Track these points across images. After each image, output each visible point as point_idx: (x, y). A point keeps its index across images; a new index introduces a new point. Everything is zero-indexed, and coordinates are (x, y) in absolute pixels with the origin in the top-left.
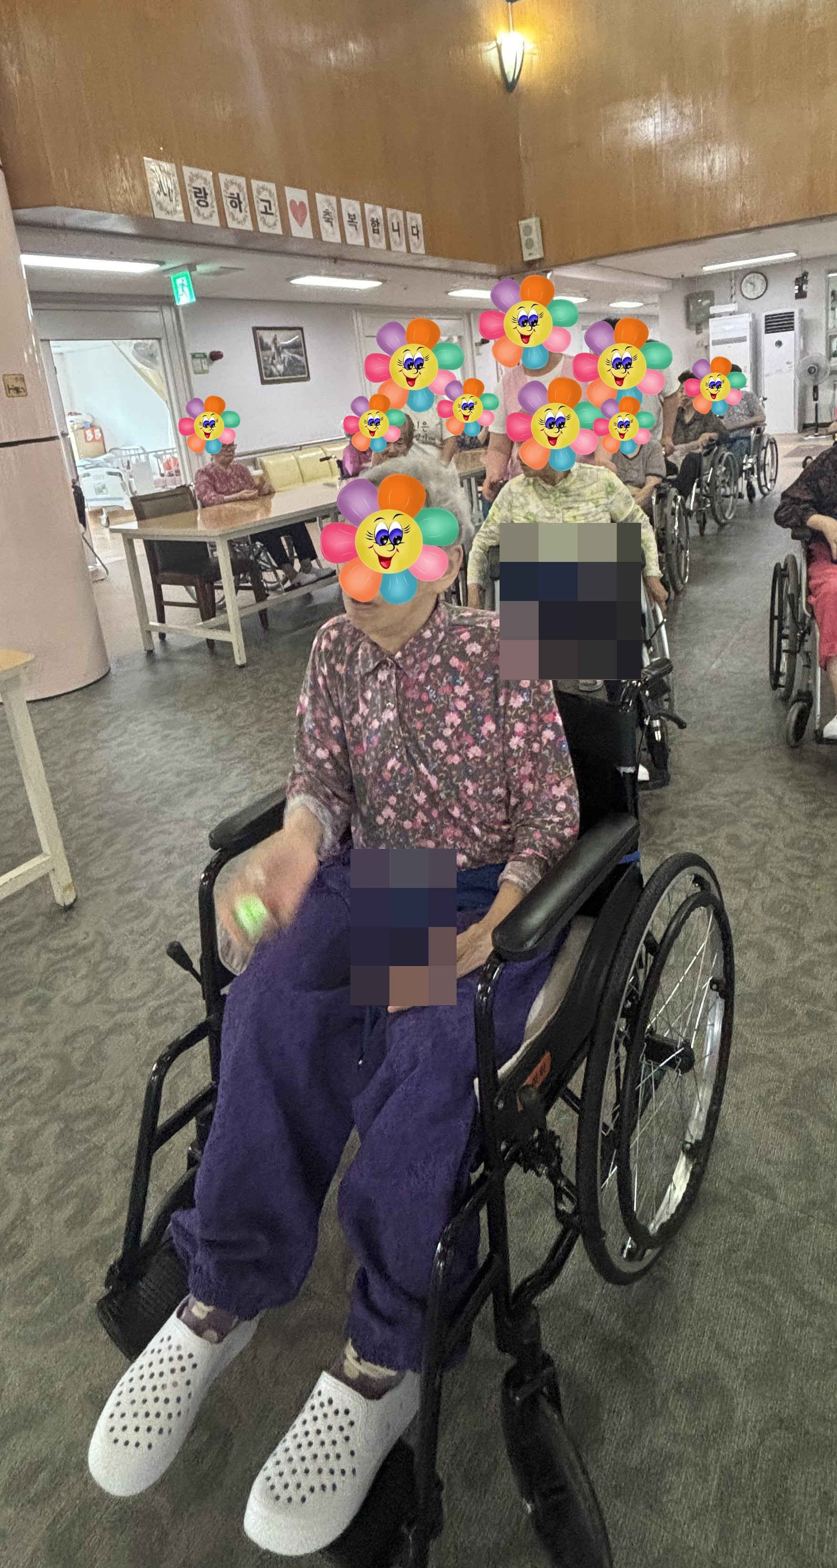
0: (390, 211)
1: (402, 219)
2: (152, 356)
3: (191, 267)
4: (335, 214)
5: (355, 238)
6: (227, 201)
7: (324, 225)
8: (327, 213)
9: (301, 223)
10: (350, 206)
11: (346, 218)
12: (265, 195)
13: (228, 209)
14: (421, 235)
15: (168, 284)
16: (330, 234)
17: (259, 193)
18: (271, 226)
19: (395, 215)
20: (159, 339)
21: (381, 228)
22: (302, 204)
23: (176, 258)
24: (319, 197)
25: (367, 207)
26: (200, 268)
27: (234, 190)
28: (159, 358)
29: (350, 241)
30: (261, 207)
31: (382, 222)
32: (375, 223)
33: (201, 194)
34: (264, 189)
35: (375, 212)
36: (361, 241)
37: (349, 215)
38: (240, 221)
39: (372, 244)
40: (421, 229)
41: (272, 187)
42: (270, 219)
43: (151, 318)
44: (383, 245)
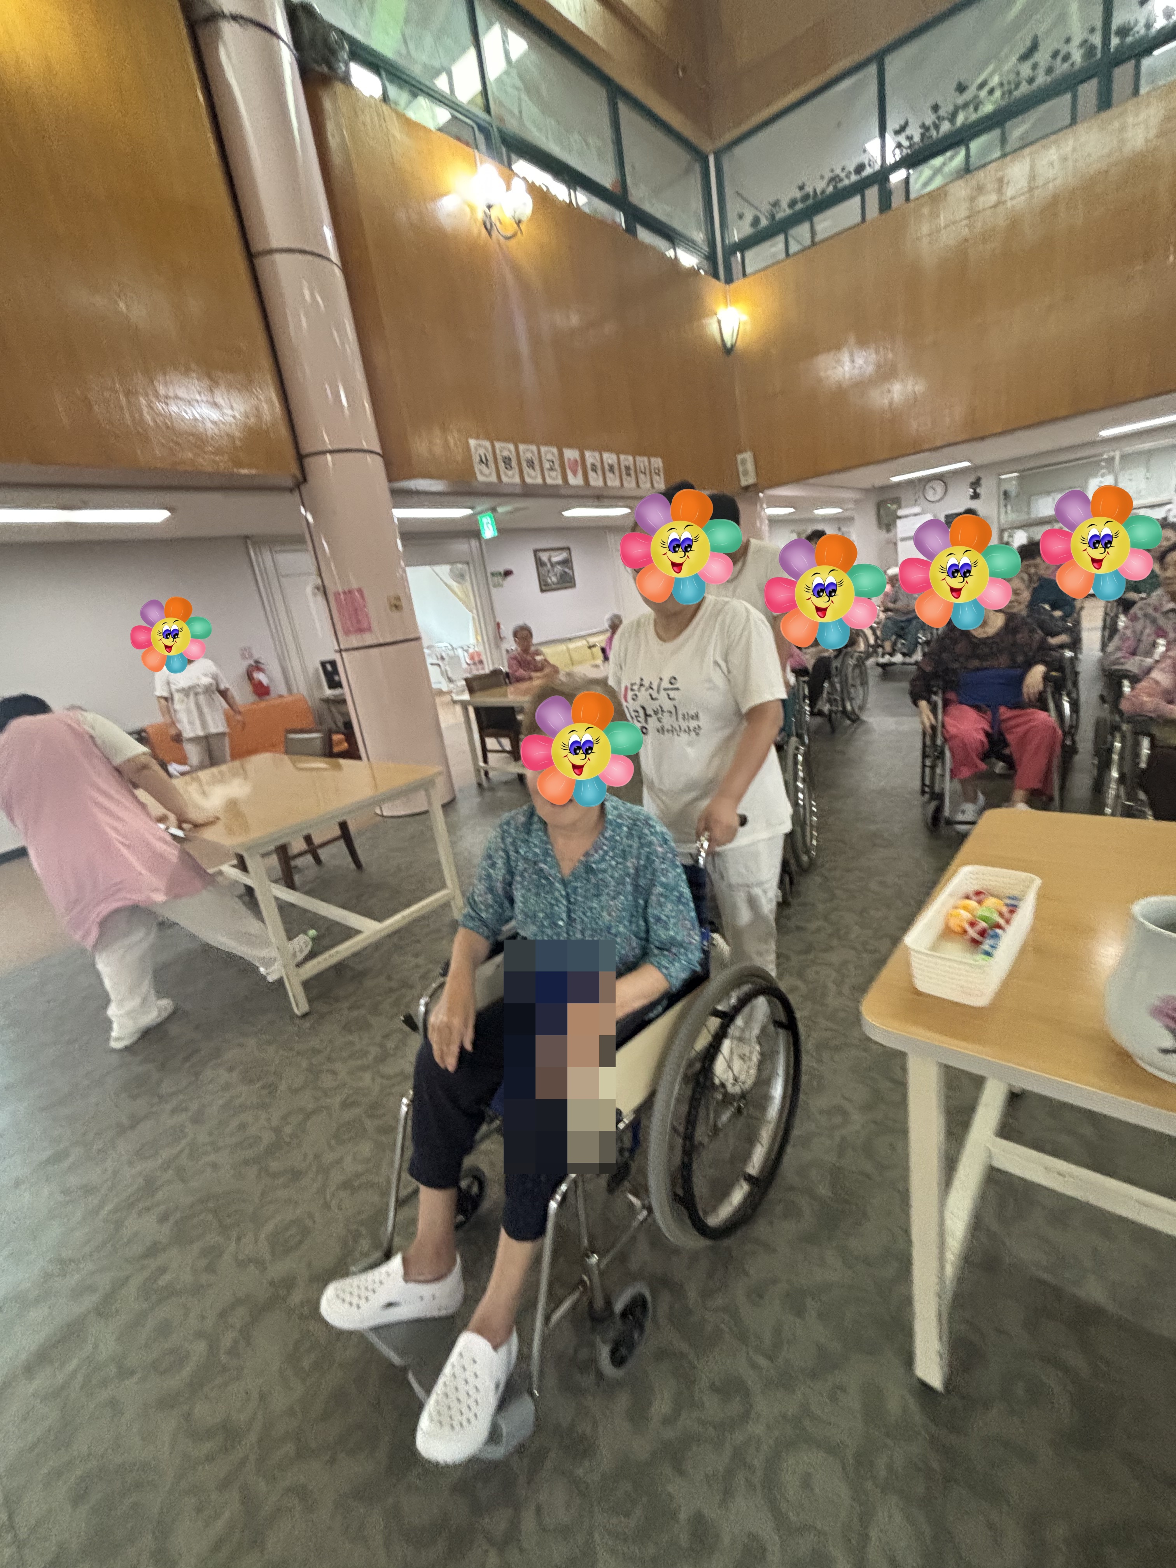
0: (638, 458)
1: (647, 464)
2: (462, 576)
3: (494, 510)
4: (598, 465)
5: (613, 481)
6: (524, 464)
7: (591, 475)
8: (593, 465)
9: (575, 473)
10: (610, 458)
11: (607, 467)
12: (550, 457)
13: (526, 469)
14: (662, 474)
15: (477, 523)
16: (596, 481)
17: (546, 455)
18: (554, 479)
19: (642, 461)
20: (468, 563)
21: (632, 472)
22: (576, 461)
23: (483, 504)
24: (588, 454)
25: (622, 457)
26: (500, 510)
27: (529, 455)
28: (468, 578)
29: (609, 483)
30: (547, 465)
31: (632, 467)
32: (627, 468)
33: (507, 461)
34: (549, 452)
35: (627, 460)
36: (617, 483)
37: (609, 465)
38: (533, 478)
39: (626, 484)
40: (661, 470)
41: (555, 450)
42: (553, 474)
43: (462, 547)
44: (633, 484)
